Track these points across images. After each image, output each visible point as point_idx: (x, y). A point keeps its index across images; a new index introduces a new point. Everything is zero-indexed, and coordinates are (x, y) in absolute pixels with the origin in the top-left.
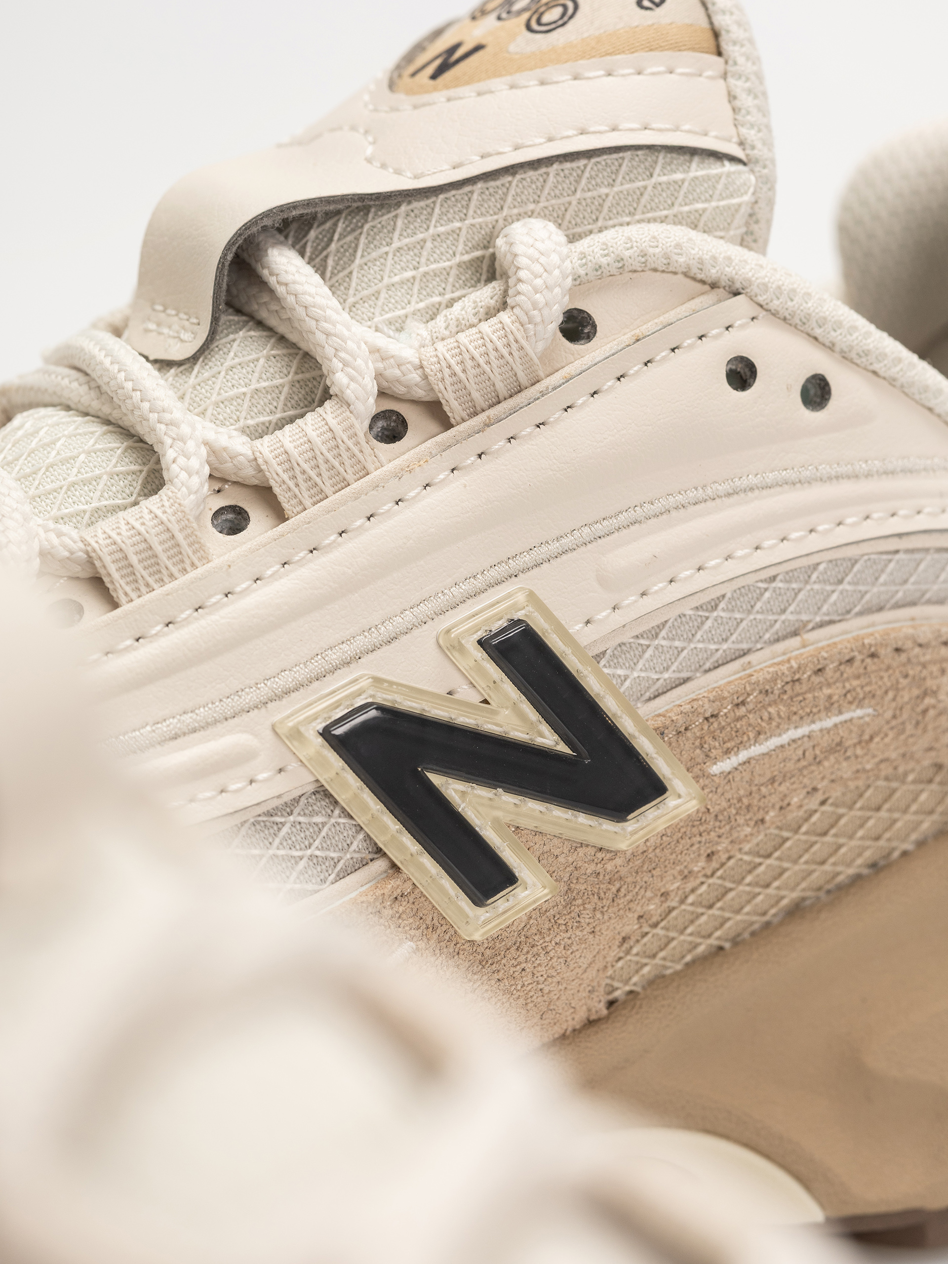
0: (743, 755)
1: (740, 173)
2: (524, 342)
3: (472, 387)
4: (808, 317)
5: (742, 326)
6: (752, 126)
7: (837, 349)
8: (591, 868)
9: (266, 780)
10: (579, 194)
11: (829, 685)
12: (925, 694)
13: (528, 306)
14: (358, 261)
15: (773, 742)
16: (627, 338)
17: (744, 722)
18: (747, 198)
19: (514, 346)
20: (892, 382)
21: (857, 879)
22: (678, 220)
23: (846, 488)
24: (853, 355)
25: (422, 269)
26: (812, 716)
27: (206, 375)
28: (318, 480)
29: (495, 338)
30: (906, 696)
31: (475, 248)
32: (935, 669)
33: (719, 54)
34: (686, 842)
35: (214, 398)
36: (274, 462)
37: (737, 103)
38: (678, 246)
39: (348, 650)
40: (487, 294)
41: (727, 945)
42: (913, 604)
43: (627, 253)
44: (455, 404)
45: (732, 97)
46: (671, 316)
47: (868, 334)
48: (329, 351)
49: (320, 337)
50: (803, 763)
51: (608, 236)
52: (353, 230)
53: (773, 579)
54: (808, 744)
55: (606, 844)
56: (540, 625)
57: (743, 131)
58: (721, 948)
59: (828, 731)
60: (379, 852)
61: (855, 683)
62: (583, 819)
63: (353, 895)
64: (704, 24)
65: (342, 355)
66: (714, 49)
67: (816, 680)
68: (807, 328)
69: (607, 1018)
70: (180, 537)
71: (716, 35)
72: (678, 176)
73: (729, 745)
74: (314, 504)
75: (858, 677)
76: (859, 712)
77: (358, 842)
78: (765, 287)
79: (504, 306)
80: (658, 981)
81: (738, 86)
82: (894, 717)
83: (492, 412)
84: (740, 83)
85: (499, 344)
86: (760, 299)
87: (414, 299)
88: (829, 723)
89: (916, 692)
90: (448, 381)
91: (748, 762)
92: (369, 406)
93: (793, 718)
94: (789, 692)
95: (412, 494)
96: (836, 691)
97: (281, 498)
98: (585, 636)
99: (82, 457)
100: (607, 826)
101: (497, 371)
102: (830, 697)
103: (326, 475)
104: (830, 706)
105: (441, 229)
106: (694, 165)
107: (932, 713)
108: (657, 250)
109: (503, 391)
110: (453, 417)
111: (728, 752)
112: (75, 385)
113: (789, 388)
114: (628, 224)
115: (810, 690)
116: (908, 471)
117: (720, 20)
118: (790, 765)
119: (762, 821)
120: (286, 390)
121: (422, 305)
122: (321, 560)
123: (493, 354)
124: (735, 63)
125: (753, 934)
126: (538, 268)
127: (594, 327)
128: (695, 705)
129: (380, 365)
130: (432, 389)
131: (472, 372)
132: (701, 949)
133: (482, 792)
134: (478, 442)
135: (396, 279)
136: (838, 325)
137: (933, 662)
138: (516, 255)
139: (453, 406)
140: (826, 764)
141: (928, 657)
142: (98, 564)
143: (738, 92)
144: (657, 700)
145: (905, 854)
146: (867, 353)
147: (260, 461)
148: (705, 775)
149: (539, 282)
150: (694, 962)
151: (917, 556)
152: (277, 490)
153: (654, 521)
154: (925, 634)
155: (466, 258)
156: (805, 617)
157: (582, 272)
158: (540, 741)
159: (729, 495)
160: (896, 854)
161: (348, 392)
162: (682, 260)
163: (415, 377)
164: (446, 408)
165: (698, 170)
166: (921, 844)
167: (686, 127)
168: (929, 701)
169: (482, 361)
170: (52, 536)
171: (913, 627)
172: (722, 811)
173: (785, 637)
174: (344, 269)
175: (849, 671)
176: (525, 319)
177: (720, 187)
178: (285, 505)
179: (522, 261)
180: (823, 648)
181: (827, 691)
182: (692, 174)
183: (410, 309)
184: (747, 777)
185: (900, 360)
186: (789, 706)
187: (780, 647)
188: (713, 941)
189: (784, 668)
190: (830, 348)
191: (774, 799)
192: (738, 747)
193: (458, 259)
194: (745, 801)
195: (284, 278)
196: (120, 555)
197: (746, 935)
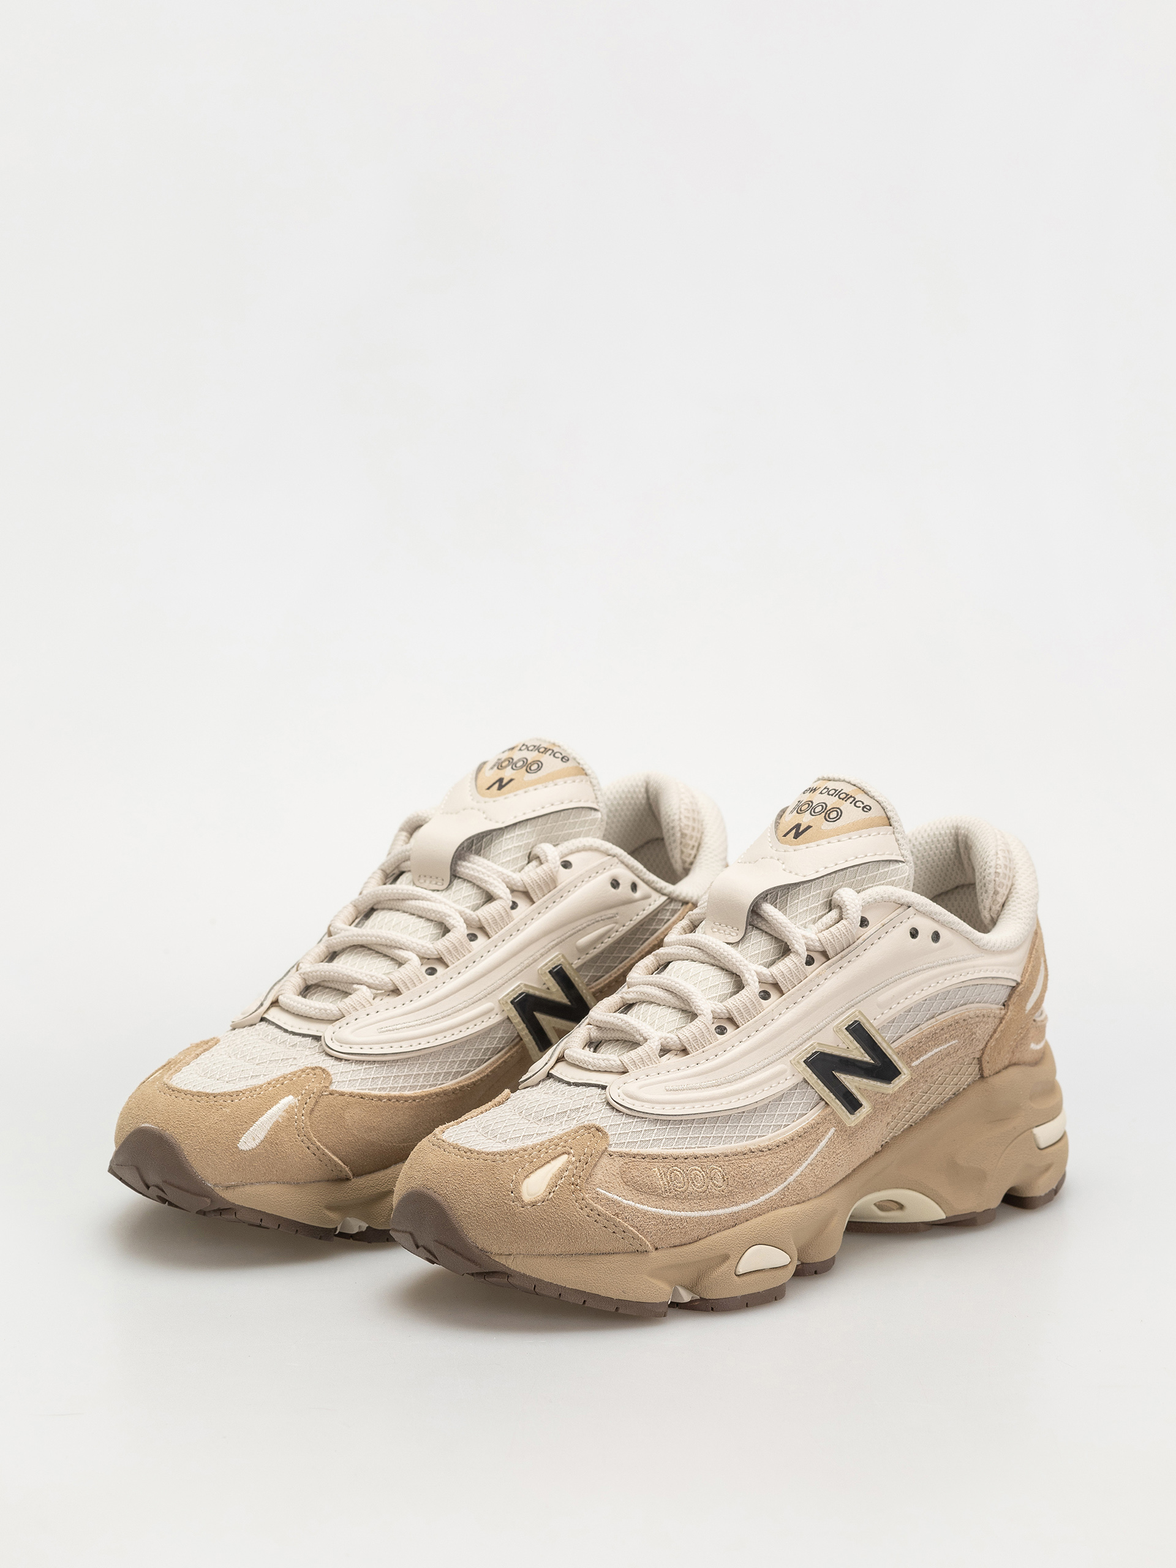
0: (922, 1059)
1: (904, 866)
2: (852, 930)
3: (837, 946)
4: (932, 912)
5: (912, 917)
6: (905, 850)
7: (940, 921)
8: (880, 1100)
9: (790, 1079)
10: (856, 878)
11: (946, 1034)
12: (972, 1034)
13: (852, 918)
14: (788, 905)
15: (930, 1054)
16: (879, 925)
17: (922, 1048)
18: (907, 874)
19: (849, 931)
20: (957, 931)
21: (950, 1098)
22: (887, 884)
23: (952, 967)
24: (945, 923)
25: (809, 907)
26: (940, 1045)
27: (744, 947)
28: (793, 980)
29: (842, 929)
30: (967, 1035)
31: (825, 898)
32: (975, 1025)
33: (891, 825)
34: (906, 1090)
35: (749, 955)
36: (778, 976)
37: (899, 842)
38: (892, 893)
39: (809, 1034)
40: (834, 914)
41: (913, 1124)
42: (966, 1004)
43: (877, 897)
44: (831, 951)
45: (897, 840)
46: (891, 916)
47: (949, 916)
48: (791, 938)
49: (787, 933)
50: (939, 1060)
51: (869, 891)
52: (784, 895)
53: (926, 1000)
54: (940, 1054)
55: (884, 1091)
56: (863, 1021)
57: (902, 851)
58: (911, 1125)
59: (946, 1049)
60: (822, 1099)
61: (953, 1032)
62: (879, 1084)
63: (817, 1114)
64: (885, 815)
65: (796, 939)
66: (888, 824)
67: (942, 1032)
68: (931, 916)
69: (881, 1151)
70: (755, 1002)
71: (889, 819)
72: (886, 870)
73: (918, 1056)
74: (792, 988)
75: (953, 1030)
76: (954, 1042)
77: (816, 1097)
78: (918, 904)
79: (841, 918)
80: (894, 1138)
81: (899, 836)
82: (964, 1043)
83: (842, 953)
84: (899, 835)
85: (844, 931)
86: (917, 908)
87: (808, 917)
88: (946, 1046)
89: (970, 1033)
90: (829, 944)
91: (923, 1061)
92: (805, 955)
93: (936, 1045)
94: (934, 1037)
95: (822, 982)
96: (948, 1035)
97: (781, 987)
98: (875, 1023)
99: (711, 978)
100: (885, 1086)
101: (844, 940)
102: (946, 1037)
103: (795, 978)
104: (946, 1040)
105: (814, 893)
106: (891, 865)
107: (975, 1040)
108: (886, 895)
109: (845, 947)
110: (830, 955)
111: (917, 1059)
112: (696, 953)
113: (928, 936)
114: (872, 887)
115: (940, 1036)
116: (964, 960)
117: (889, 814)
118: (935, 1062)
119: (927, 1081)
120: (772, 950)
121: (810, 919)
122: (798, 1006)
123: (843, 935)
124: (897, 829)
125: (920, 1120)
126: (853, 905)
127: (868, 922)
128: (908, 1043)
129: (806, 941)
130: (824, 947)
131: (836, 941)
132: (906, 1126)
133: (850, 1077)
134: (840, 964)
135: (801, 911)
136: (941, 914)
137: (974, 1023)
138: (844, 901)
139: (830, 953)
140: (945, 1060)
141: (973, 1022)
142: (732, 1014)
143: (898, 838)
144: (894, 1043)
145: (964, 1089)
146: (950, 922)
147: (774, 975)
148: (910, 1067)
149: (854, 910)
150: (903, 1131)
151: (967, 988)
152: (780, 985)
153: (892, 984)
154: (972, 1014)
155: (822, 902)
156: (935, 1012)
157: (863, 904)
158: (865, 1059)
159: (913, 973)
160: (961, 1090)
161: (799, 951)
162: (893, 898)
163: (817, 944)
164: (828, 953)
165: (893, 867)
166: (968, 1085)
167: (887, 853)
168: (974, 1036)
169: (839, 937)
170: (714, 1005)
171: (969, 1012)
172: (916, 1079)
173: (930, 1019)
174: (783, 908)
175: (951, 1028)
176: (851, 922)
177: (899, 871)
178: (783, 989)
179: (846, 903)
180: (943, 1021)
181: (945, 1036)
182: (891, 868)
183: (807, 920)
184: (923, 1066)
185: (959, 923)
186: (934, 1042)
187: (929, 1022)
188: (910, 1123)
189: (933, 1029)
190: (938, 921)
191: (930, 1073)
192: (921, 1056)
193: (821, 902)
194: (923, 1074)
195: (770, 914)
196: (738, 1010)
197: (918, 1121)
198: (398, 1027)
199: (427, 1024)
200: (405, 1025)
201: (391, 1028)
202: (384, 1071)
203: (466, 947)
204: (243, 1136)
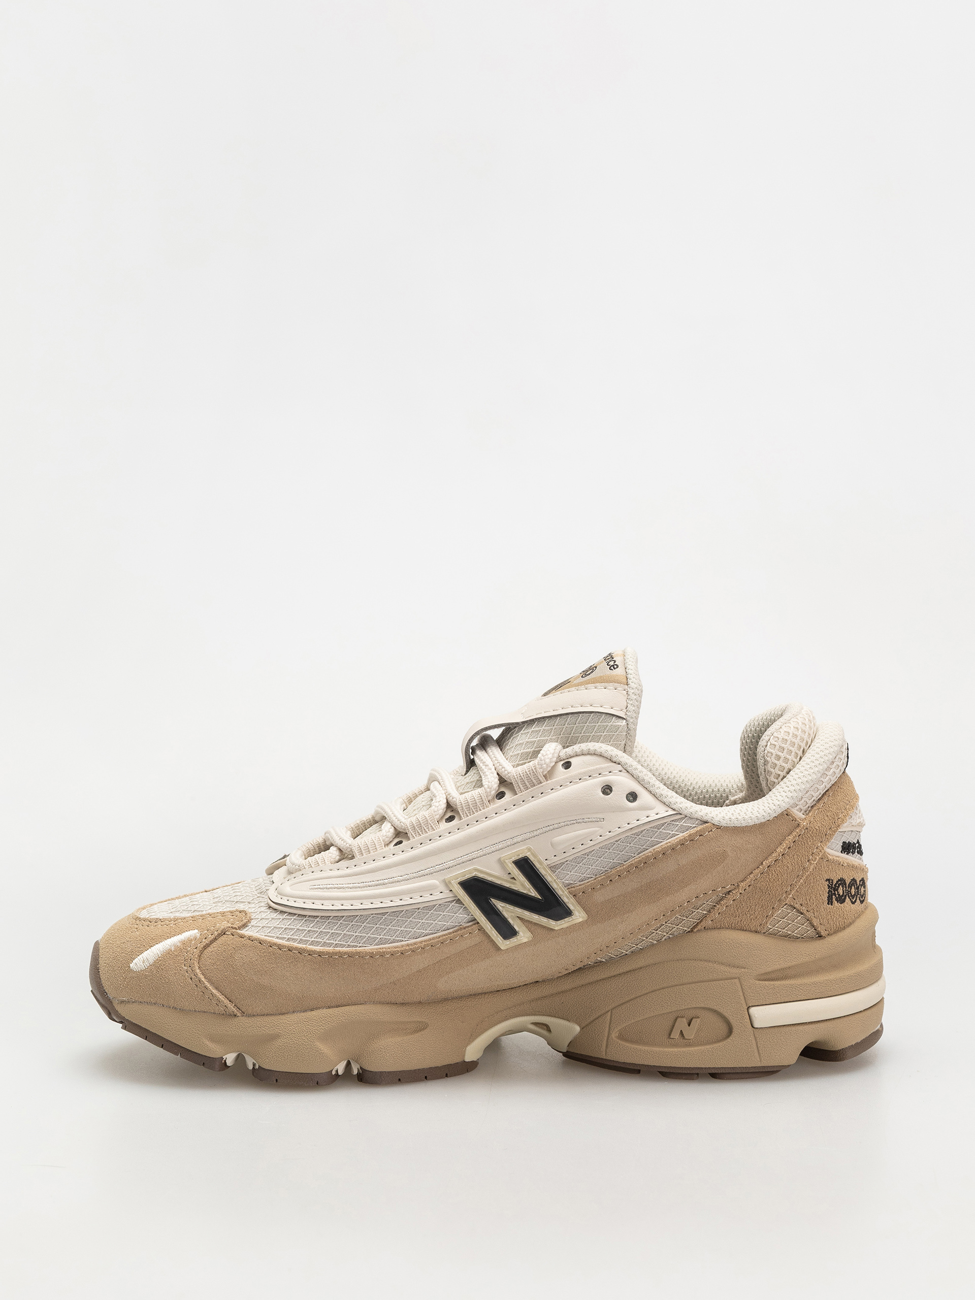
28: (473, 808)
33: (627, 684)
36: (463, 802)
55: (549, 927)
72: (607, 723)
74: (470, 815)
78: (626, 764)
92: (493, 788)
97: (461, 813)
100: (551, 922)
103: (475, 807)
142: (406, 828)
152: (460, 811)
158: (531, 894)
162: (599, 752)
178: (462, 815)
196: (412, 825)
198: (328, 886)
199: (358, 889)
200: (336, 886)
201: (321, 886)
202: (298, 925)
203: (432, 826)
204: (137, 957)
